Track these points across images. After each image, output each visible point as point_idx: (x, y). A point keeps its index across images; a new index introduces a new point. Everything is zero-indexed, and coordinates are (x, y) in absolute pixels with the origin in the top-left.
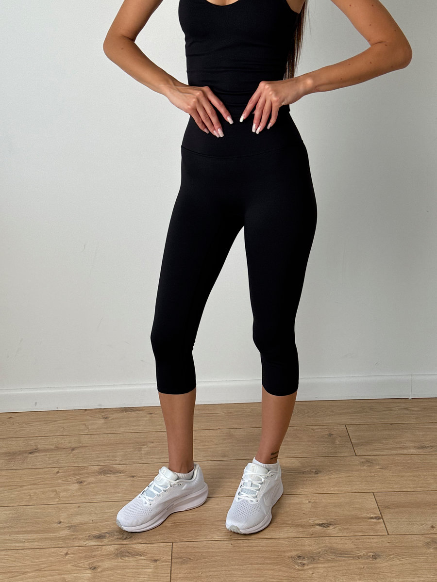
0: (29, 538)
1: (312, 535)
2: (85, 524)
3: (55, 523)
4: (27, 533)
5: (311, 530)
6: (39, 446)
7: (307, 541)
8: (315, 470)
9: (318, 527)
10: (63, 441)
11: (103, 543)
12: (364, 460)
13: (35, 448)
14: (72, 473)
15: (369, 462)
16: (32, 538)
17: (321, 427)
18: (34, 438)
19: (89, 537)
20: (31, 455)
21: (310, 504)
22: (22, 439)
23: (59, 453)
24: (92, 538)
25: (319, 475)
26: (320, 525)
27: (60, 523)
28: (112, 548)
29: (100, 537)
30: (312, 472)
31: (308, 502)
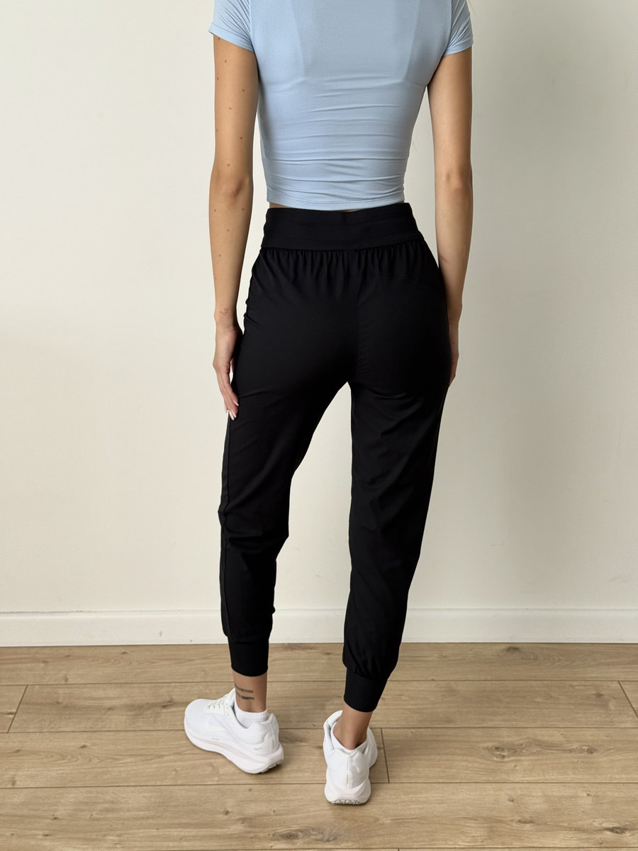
0: (187, 834)
1: (602, 845)
2: (264, 816)
3: (220, 813)
4: (183, 827)
5: (598, 836)
6: (174, 697)
8: (586, 748)
9: (608, 833)
10: (207, 691)
11: (296, 846)
13: (168, 699)
16: (190, 834)
17: (583, 683)
18: (165, 685)
19: (274, 835)
20: (165, 710)
21: (590, 798)
22: (148, 685)
24: (279, 837)
25: (595, 754)
26: (612, 830)
27: (227, 813)
29: (290, 837)
30: (584, 750)
31: (585, 794)
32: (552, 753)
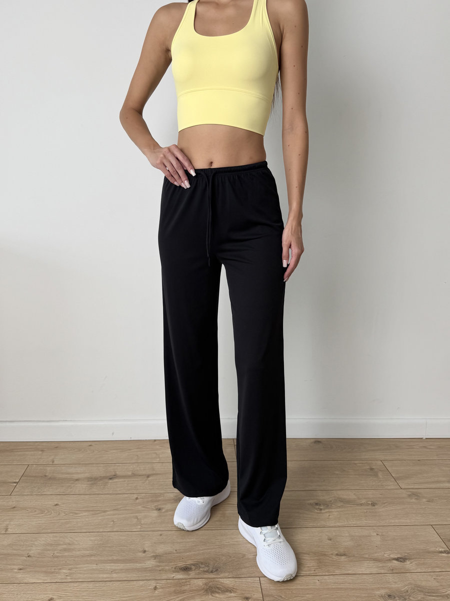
0: (116, 568)
1: (393, 571)
2: (169, 554)
3: (140, 552)
4: (114, 563)
5: (389, 564)
6: (117, 473)
7: (390, 578)
8: (370, 502)
9: (395, 562)
10: (138, 469)
11: (190, 577)
12: (410, 493)
13: (113, 474)
14: (150, 499)
15: (415, 495)
16: (118, 568)
17: (361, 462)
18: (113, 465)
19: (175, 568)
20: (111, 481)
21: (379, 537)
22: (102, 465)
23: (136, 479)
24: (179, 570)
25: (376, 507)
26: (397, 559)
27: (145, 552)
28: (200, 582)
29: (186, 569)
30: (369, 504)
31: (375, 534)
32: (351, 506)
